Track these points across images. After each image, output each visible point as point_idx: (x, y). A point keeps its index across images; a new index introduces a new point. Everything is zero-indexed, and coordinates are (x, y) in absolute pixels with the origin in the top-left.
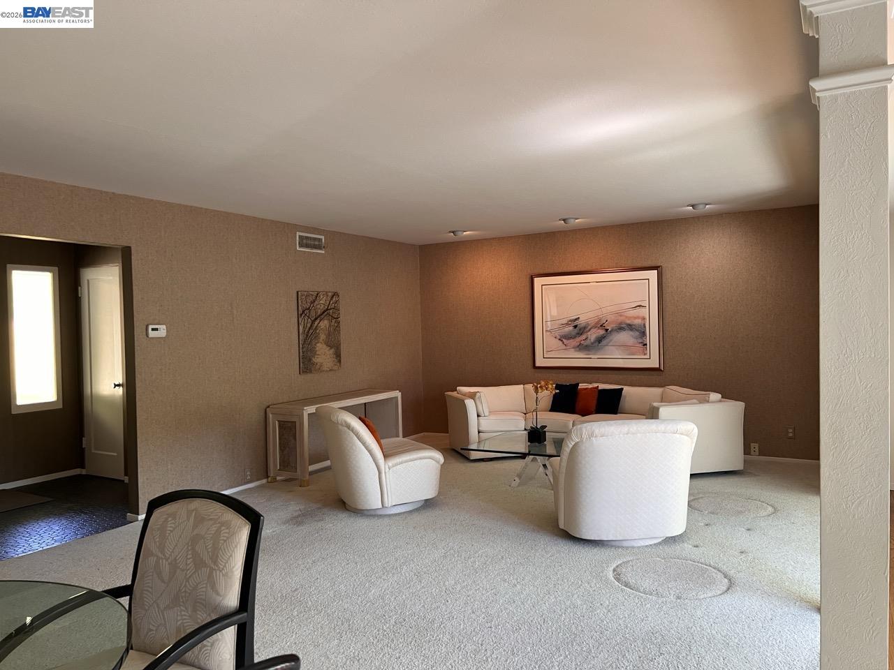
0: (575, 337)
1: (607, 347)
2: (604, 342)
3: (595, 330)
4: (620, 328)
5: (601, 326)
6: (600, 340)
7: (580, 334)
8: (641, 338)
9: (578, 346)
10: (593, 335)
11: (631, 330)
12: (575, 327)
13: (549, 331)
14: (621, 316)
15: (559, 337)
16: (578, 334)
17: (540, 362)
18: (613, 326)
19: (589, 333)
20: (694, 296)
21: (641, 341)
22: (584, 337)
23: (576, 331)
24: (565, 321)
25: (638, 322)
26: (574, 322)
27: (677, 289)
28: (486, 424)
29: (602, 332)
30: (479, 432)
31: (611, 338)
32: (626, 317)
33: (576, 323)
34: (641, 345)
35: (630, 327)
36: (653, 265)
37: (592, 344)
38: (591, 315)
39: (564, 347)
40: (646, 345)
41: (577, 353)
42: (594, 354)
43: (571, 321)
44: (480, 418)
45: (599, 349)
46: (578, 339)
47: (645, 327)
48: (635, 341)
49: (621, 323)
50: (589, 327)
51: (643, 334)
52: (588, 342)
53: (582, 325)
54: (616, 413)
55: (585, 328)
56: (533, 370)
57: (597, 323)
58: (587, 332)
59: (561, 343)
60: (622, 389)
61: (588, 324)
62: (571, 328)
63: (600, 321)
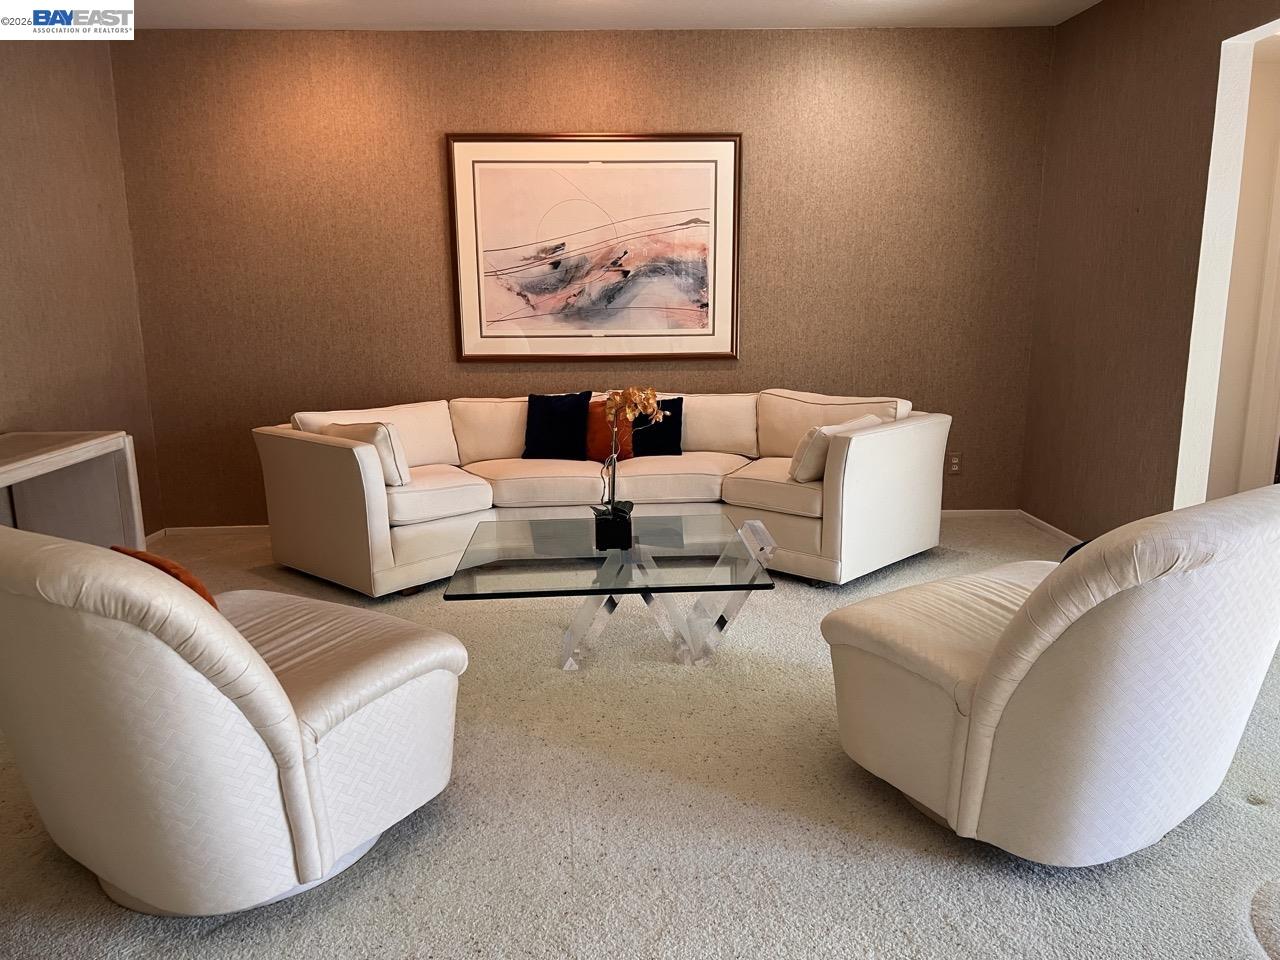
0: (555, 289)
1: (626, 312)
2: (619, 301)
3: (602, 272)
4: (655, 270)
5: (614, 263)
6: (610, 295)
7: (567, 279)
8: (697, 291)
9: (564, 308)
10: (596, 284)
11: (678, 273)
12: (556, 265)
13: (495, 274)
14: (657, 242)
15: (518, 289)
16: (561, 281)
17: (472, 345)
18: (638, 263)
19: (587, 280)
20: (802, 202)
21: (697, 297)
22: (575, 288)
23: (558, 274)
24: (531, 251)
25: (690, 256)
26: (552, 255)
27: (770, 187)
28: (409, 504)
29: (615, 278)
30: (392, 527)
31: (635, 291)
32: (669, 245)
33: (557, 256)
34: (695, 307)
35: (674, 267)
36: (724, 129)
37: (594, 303)
38: (592, 238)
39: (531, 312)
40: (707, 305)
41: (558, 325)
42: (595, 328)
43: (544, 251)
44: (392, 490)
45: (610, 315)
46: (562, 294)
47: (706, 267)
48: (685, 297)
49: (655, 260)
50: (588, 267)
51: (702, 282)
52: (583, 301)
53: (572, 262)
54: (678, 452)
55: (578, 267)
56: (456, 365)
57: (605, 257)
58: (582, 277)
59: (522, 301)
60: (681, 399)
61: (586, 260)
62: (547, 268)
63: (611, 251)
